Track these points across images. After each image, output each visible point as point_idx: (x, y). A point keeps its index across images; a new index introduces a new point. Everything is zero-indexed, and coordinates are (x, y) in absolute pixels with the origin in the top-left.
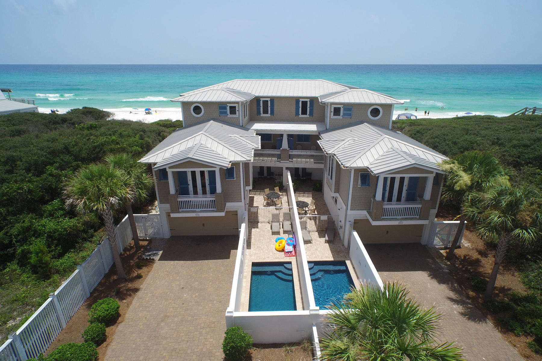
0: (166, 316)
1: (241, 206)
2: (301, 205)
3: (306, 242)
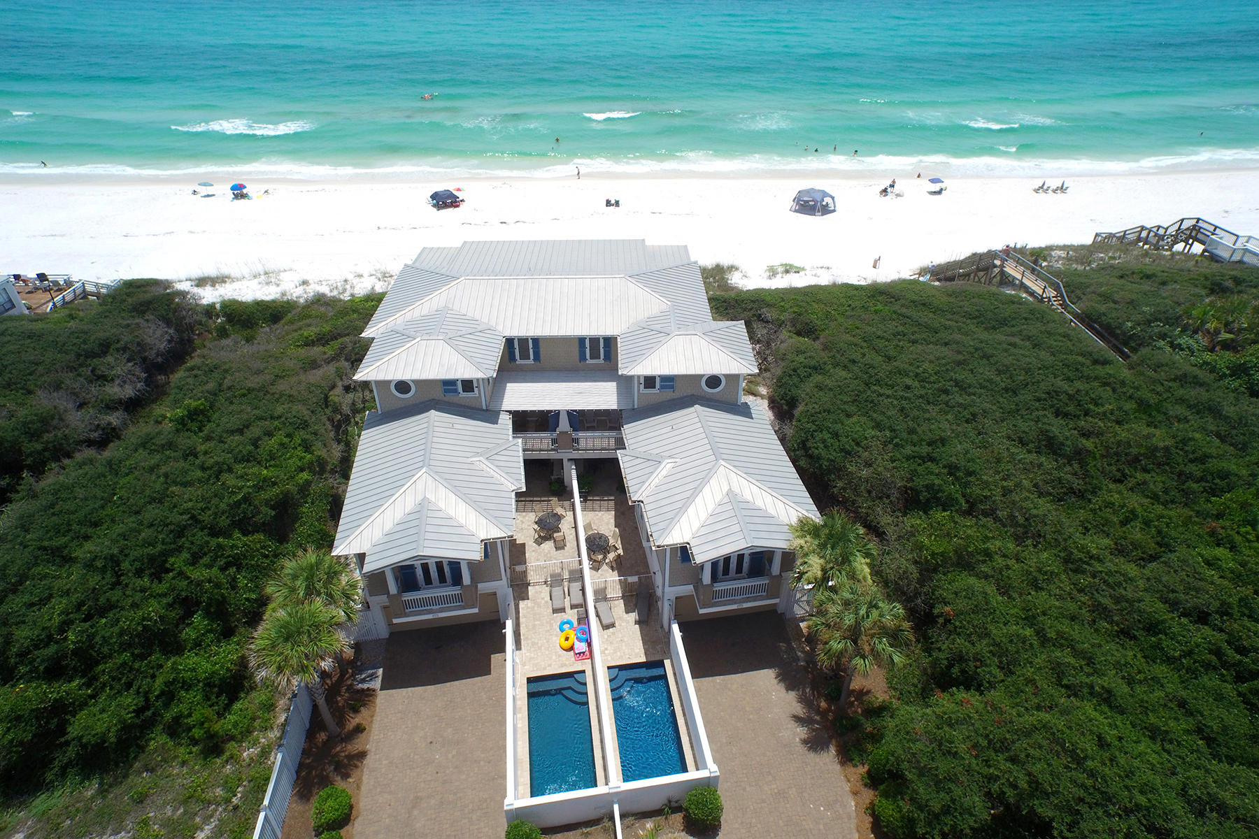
0: (417, 798)
1: (501, 586)
2: (597, 545)
3: (606, 627)
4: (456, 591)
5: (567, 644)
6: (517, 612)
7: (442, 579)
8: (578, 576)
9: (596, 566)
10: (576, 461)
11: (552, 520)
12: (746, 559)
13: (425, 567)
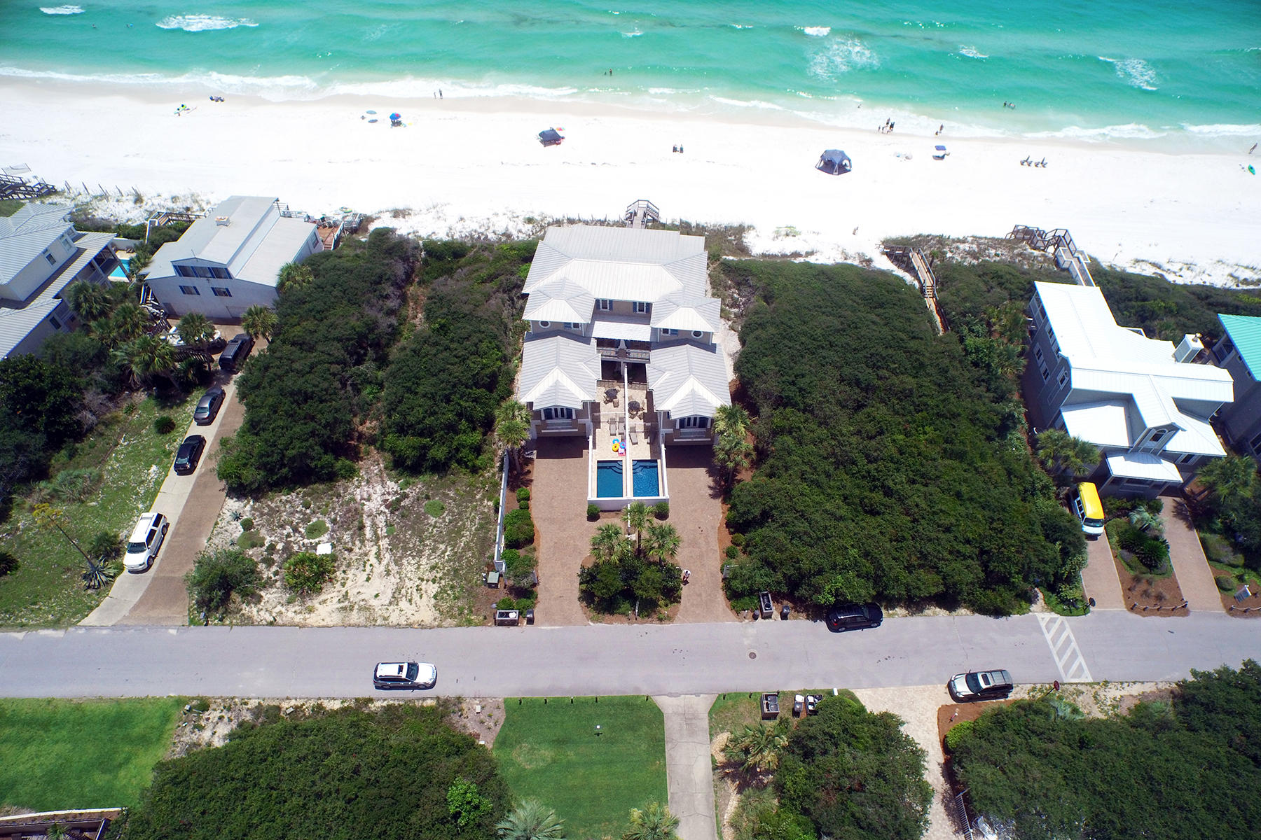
1: (588, 421)
2: (634, 407)
3: (634, 444)
4: (569, 421)
5: (616, 449)
6: (594, 434)
7: (563, 416)
8: (622, 420)
9: (632, 417)
10: (628, 364)
11: (613, 392)
12: (698, 420)
13: (556, 410)
